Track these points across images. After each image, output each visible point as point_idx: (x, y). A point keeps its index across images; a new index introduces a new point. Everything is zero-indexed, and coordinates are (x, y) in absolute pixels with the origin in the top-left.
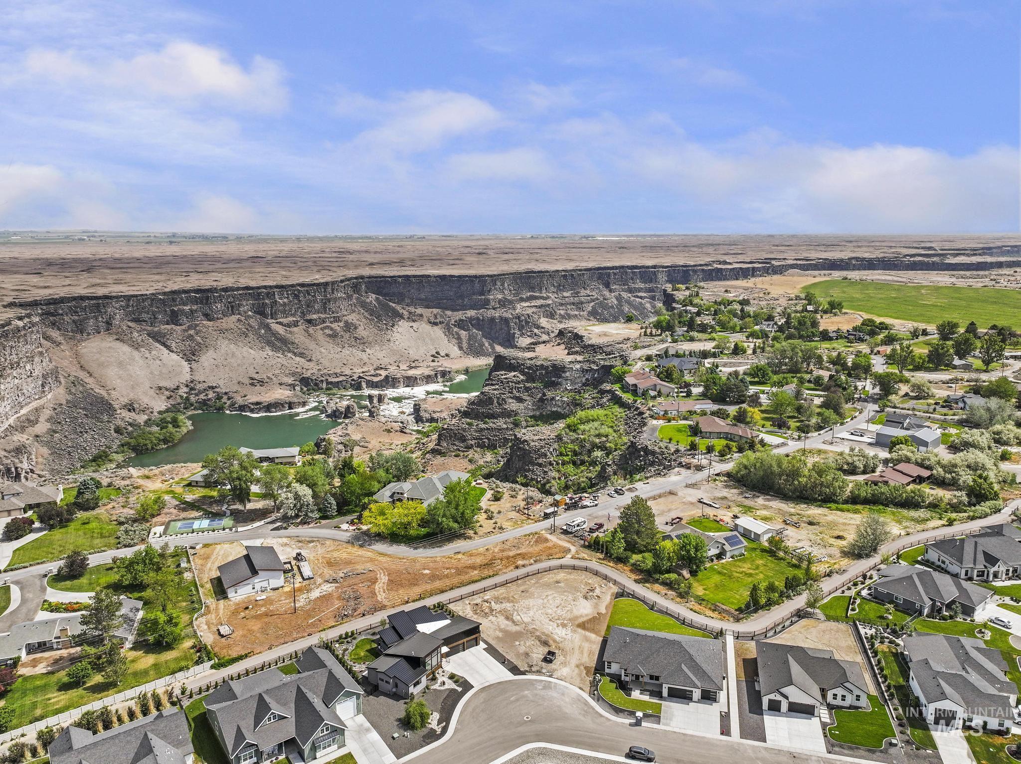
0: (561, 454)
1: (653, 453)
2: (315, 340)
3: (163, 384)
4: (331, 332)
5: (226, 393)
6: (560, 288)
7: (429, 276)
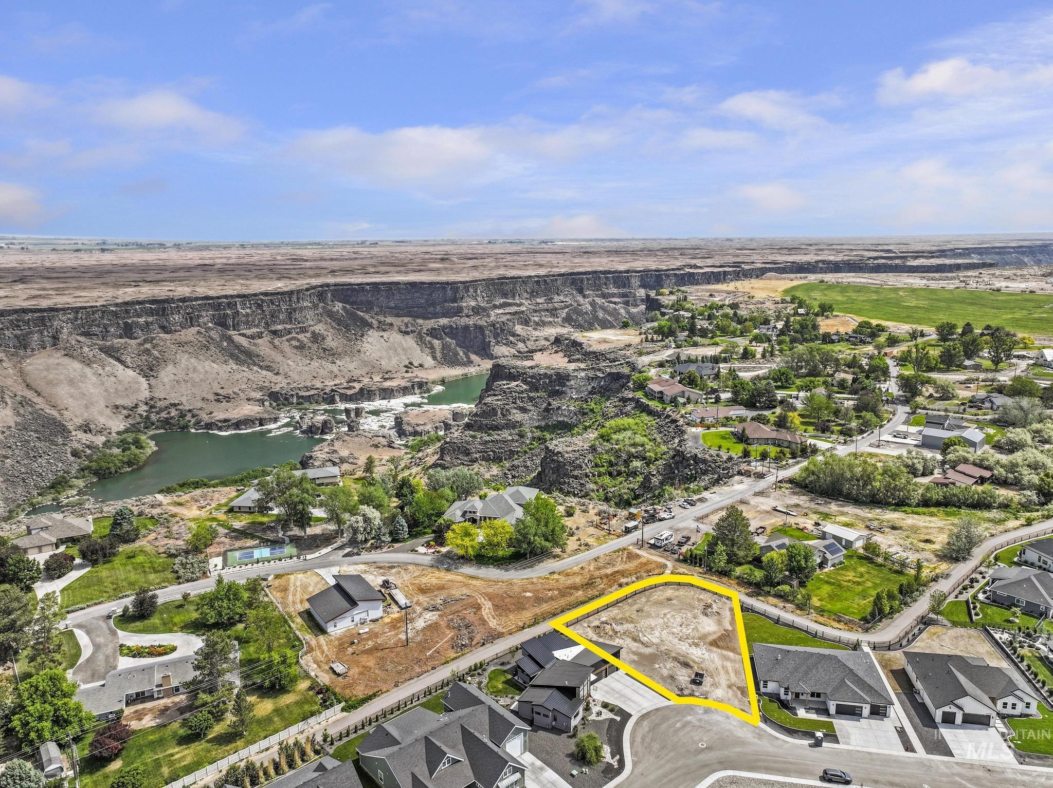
0: (597, 465)
1: (704, 461)
2: (282, 352)
3: (119, 402)
4: (297, 344)
5: (190, 411)
6: (533, 294)
7: (398, 283)
